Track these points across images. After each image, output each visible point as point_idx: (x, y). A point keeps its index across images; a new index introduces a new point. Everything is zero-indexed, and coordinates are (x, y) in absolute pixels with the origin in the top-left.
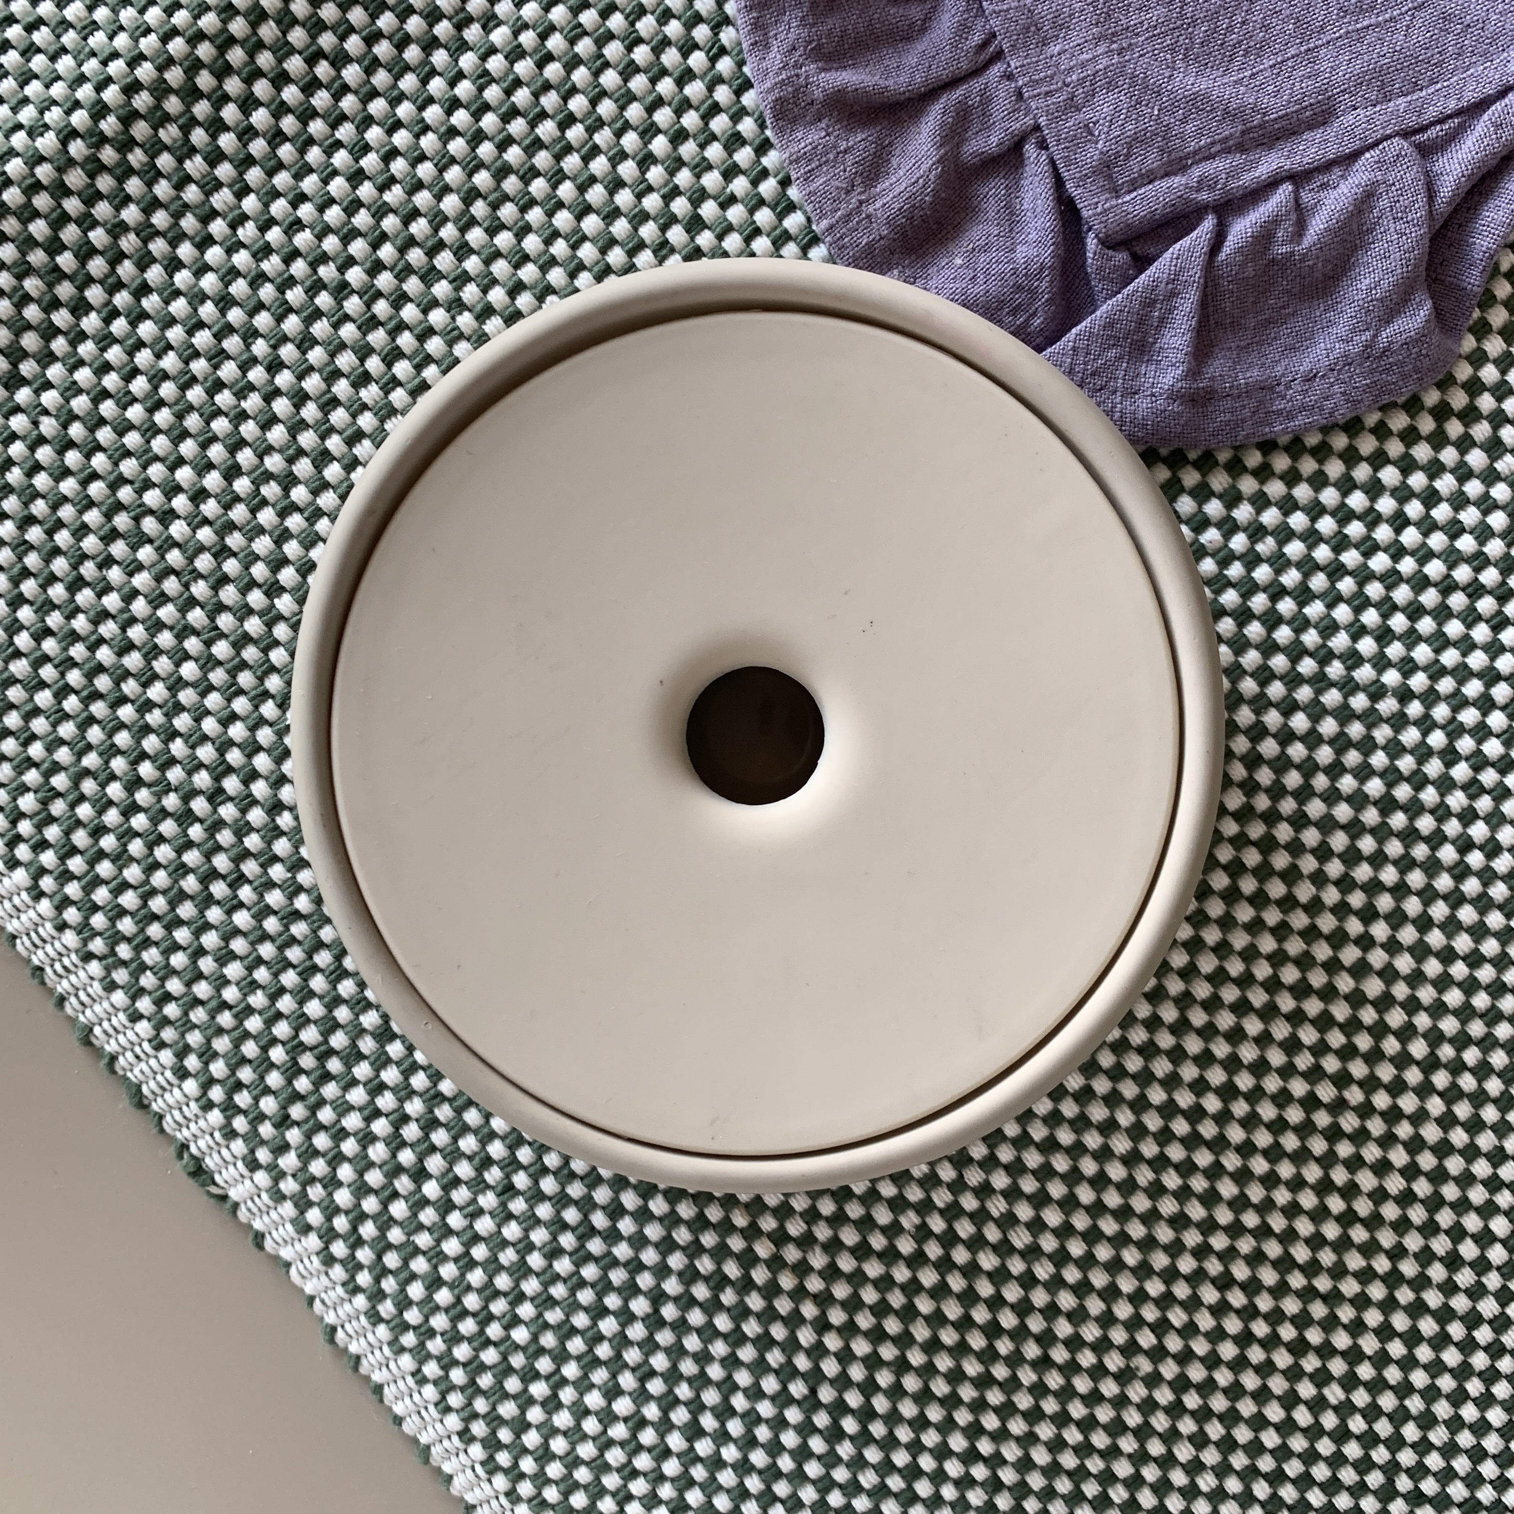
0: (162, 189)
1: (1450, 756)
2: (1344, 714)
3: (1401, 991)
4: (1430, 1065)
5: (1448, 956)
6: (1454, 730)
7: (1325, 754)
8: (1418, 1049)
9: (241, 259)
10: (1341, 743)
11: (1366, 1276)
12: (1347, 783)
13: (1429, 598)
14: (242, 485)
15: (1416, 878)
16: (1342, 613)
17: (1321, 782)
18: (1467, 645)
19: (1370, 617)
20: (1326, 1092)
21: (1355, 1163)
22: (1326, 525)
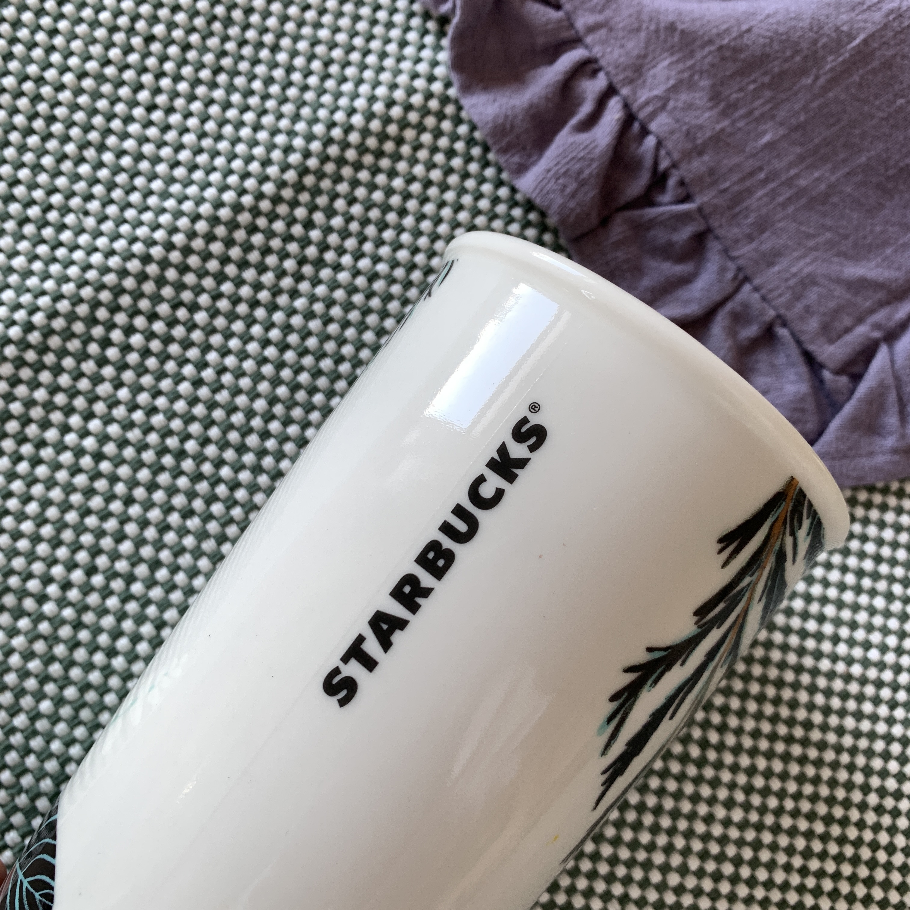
0: (64, 380)
9: (114, 429)
14: (98, 580)
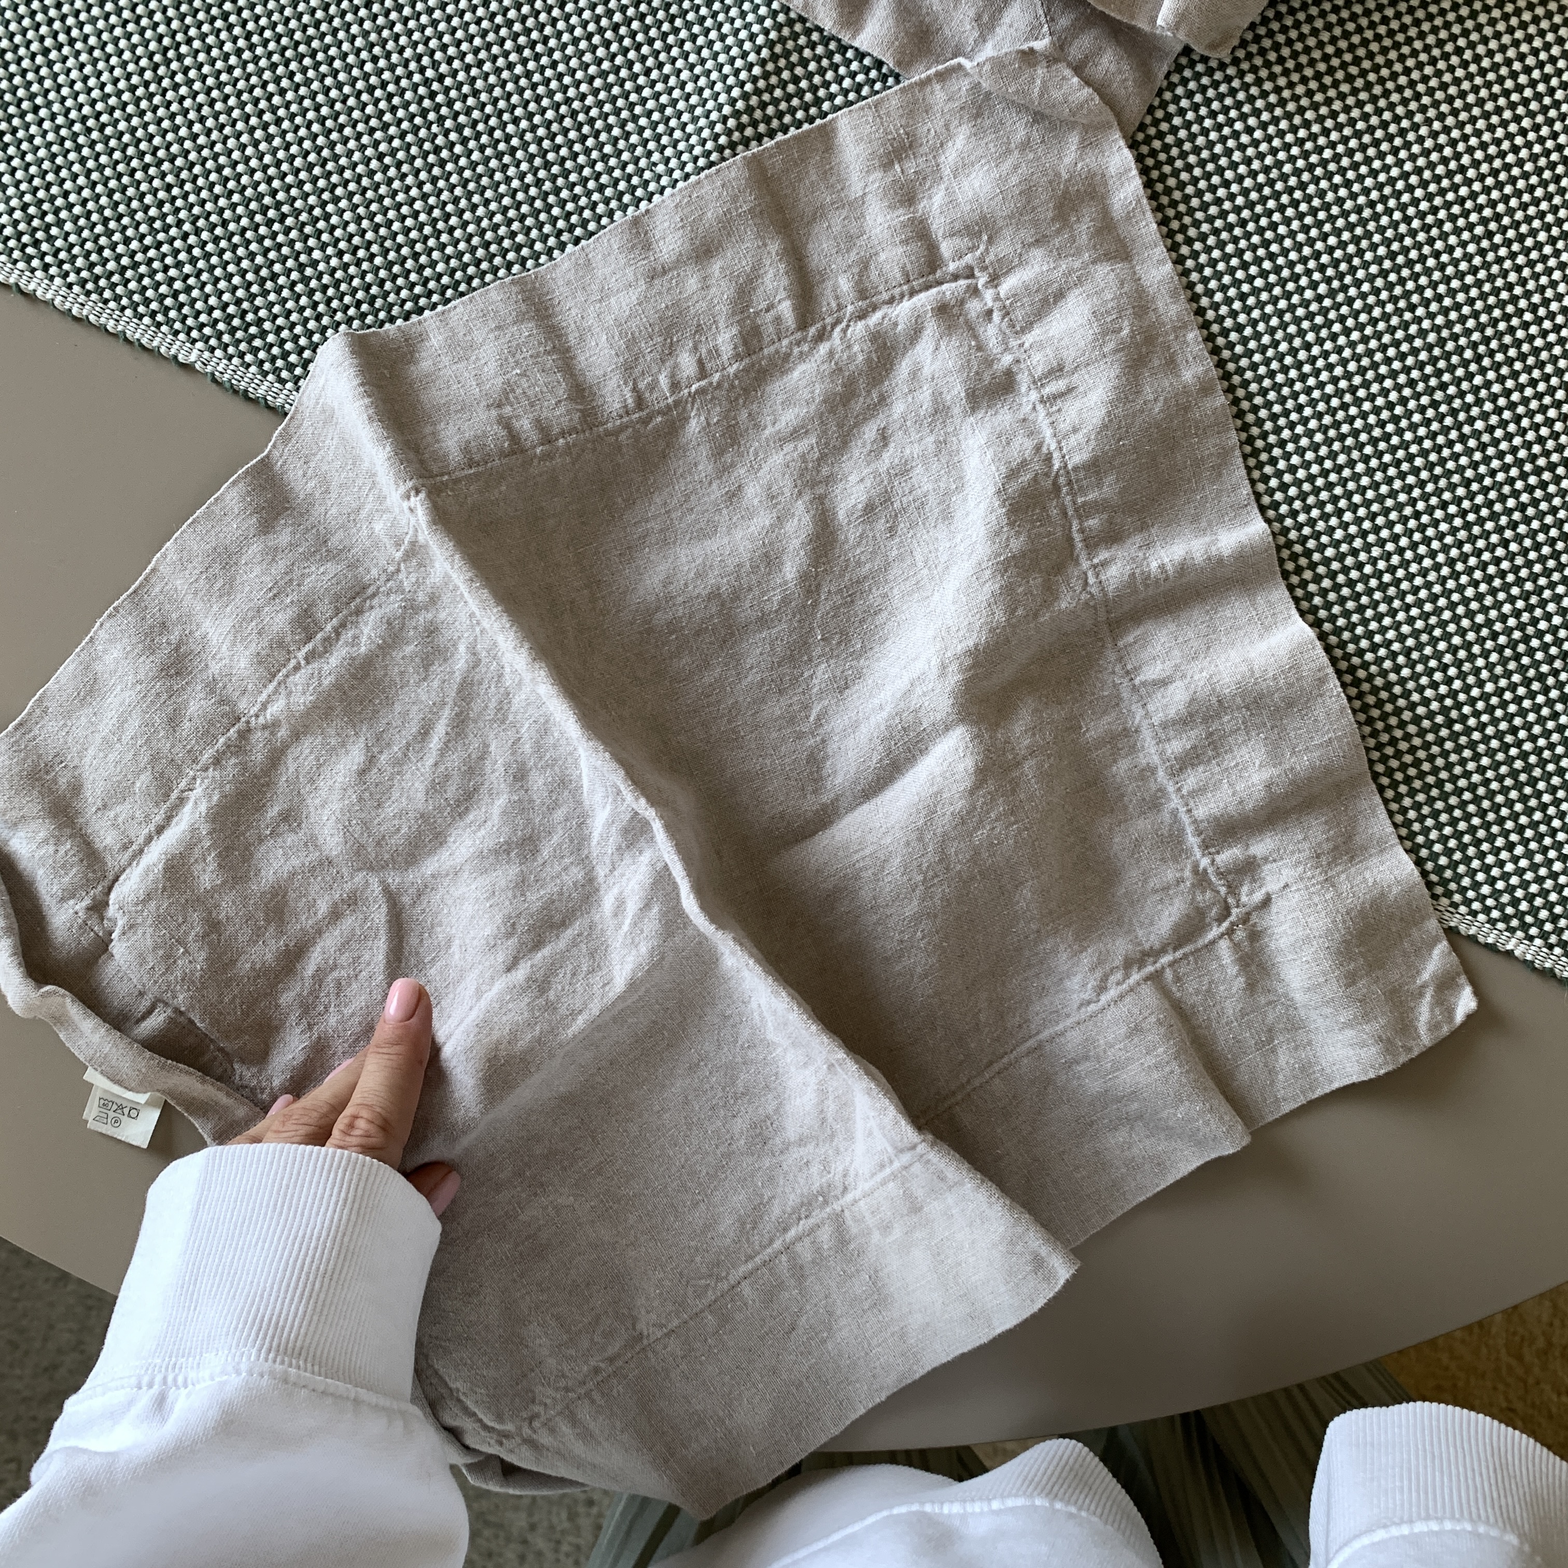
1: (1407, 220)
2: (1351, 227)
3: (1445, 333)
4: (1478, 359)
5: (1458, 307)
6: (1403, 208)
7: (1351, 249)
8: (1468, 354)
10: (1356, 240)
11: (1506, 468)
12: (1368, 256)
13: (1358, 157)
15: (1423, 281)
16: (1324, 184)
17: (1356, 261)
18: (1386, 168)
19: (1337, 179)
20: (1438, 396)
21: (1471, 421)
22: (1295, 151)
